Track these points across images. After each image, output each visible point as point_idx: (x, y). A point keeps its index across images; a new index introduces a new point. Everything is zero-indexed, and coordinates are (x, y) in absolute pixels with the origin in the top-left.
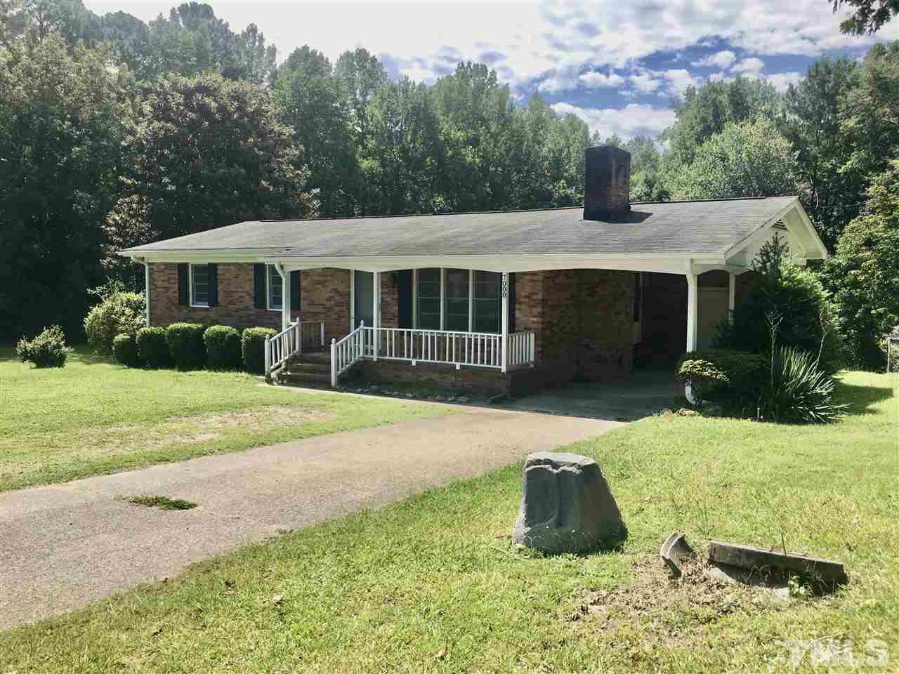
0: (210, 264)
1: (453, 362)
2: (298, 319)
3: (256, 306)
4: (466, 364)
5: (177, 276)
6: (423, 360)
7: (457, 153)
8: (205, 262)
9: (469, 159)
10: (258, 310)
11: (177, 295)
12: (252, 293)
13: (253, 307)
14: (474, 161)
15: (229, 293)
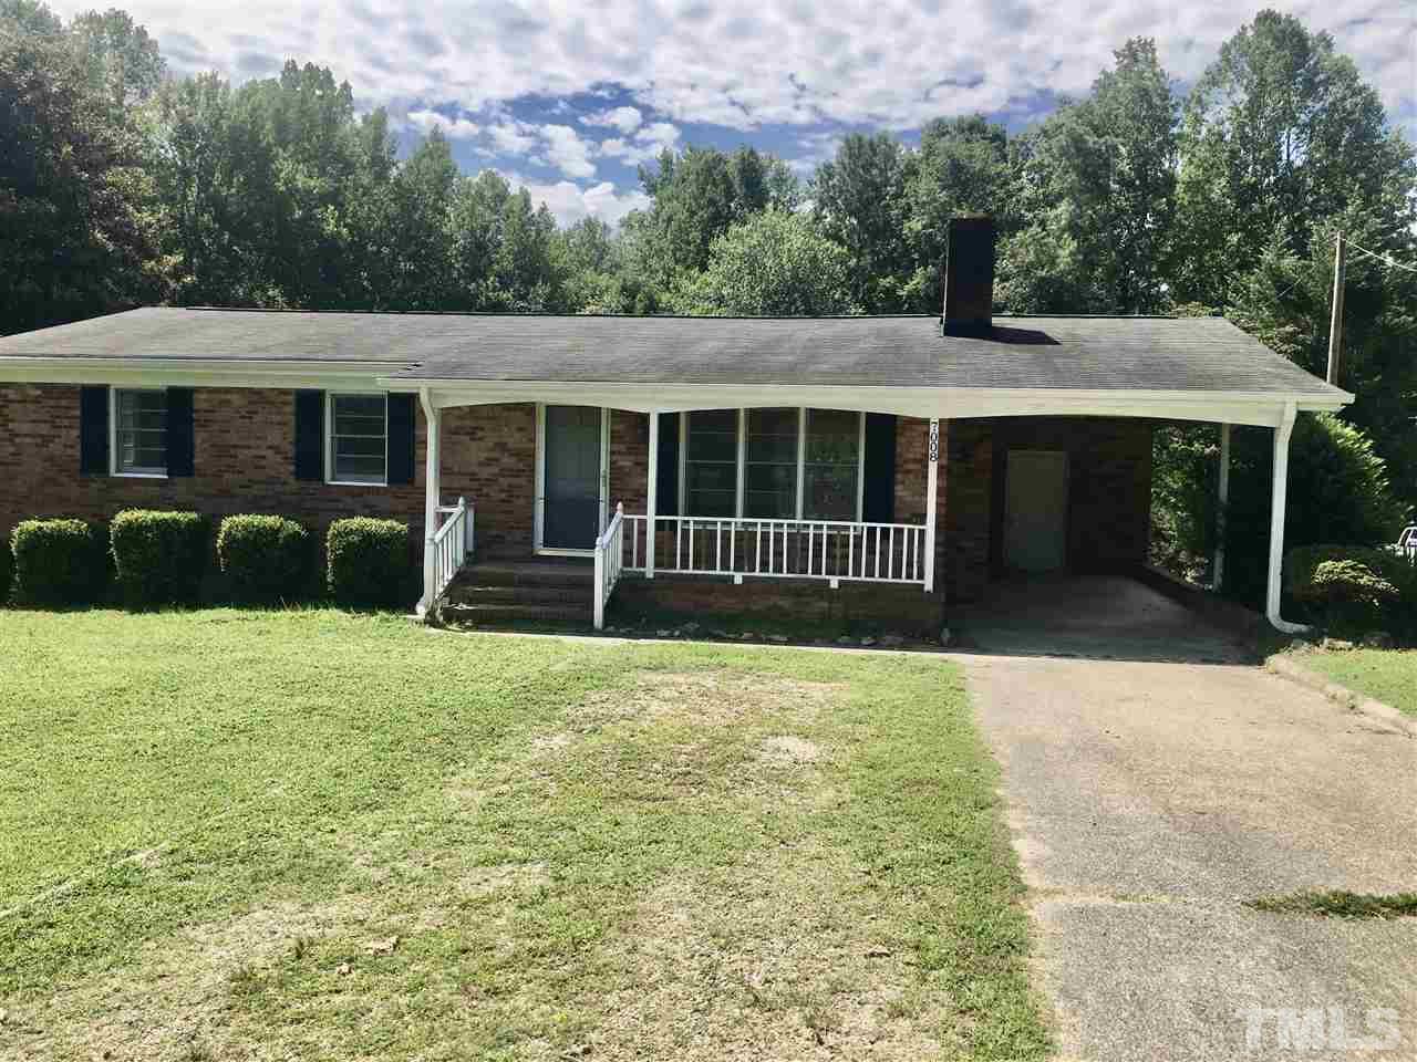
0: (172, 391)
1: (824, 576)
2: (461, 500)
3: (299, 475)
4: (850, 577)
5: (78, 413)
6: (757, 573)
7: (309, 217)
8: (159, 383)
9: (330, 228)
10: (303, 484)
11: (77, 453)
12: (291, 451)
13: (292, 480)
14: (339, 233)
15: (223, 451)
